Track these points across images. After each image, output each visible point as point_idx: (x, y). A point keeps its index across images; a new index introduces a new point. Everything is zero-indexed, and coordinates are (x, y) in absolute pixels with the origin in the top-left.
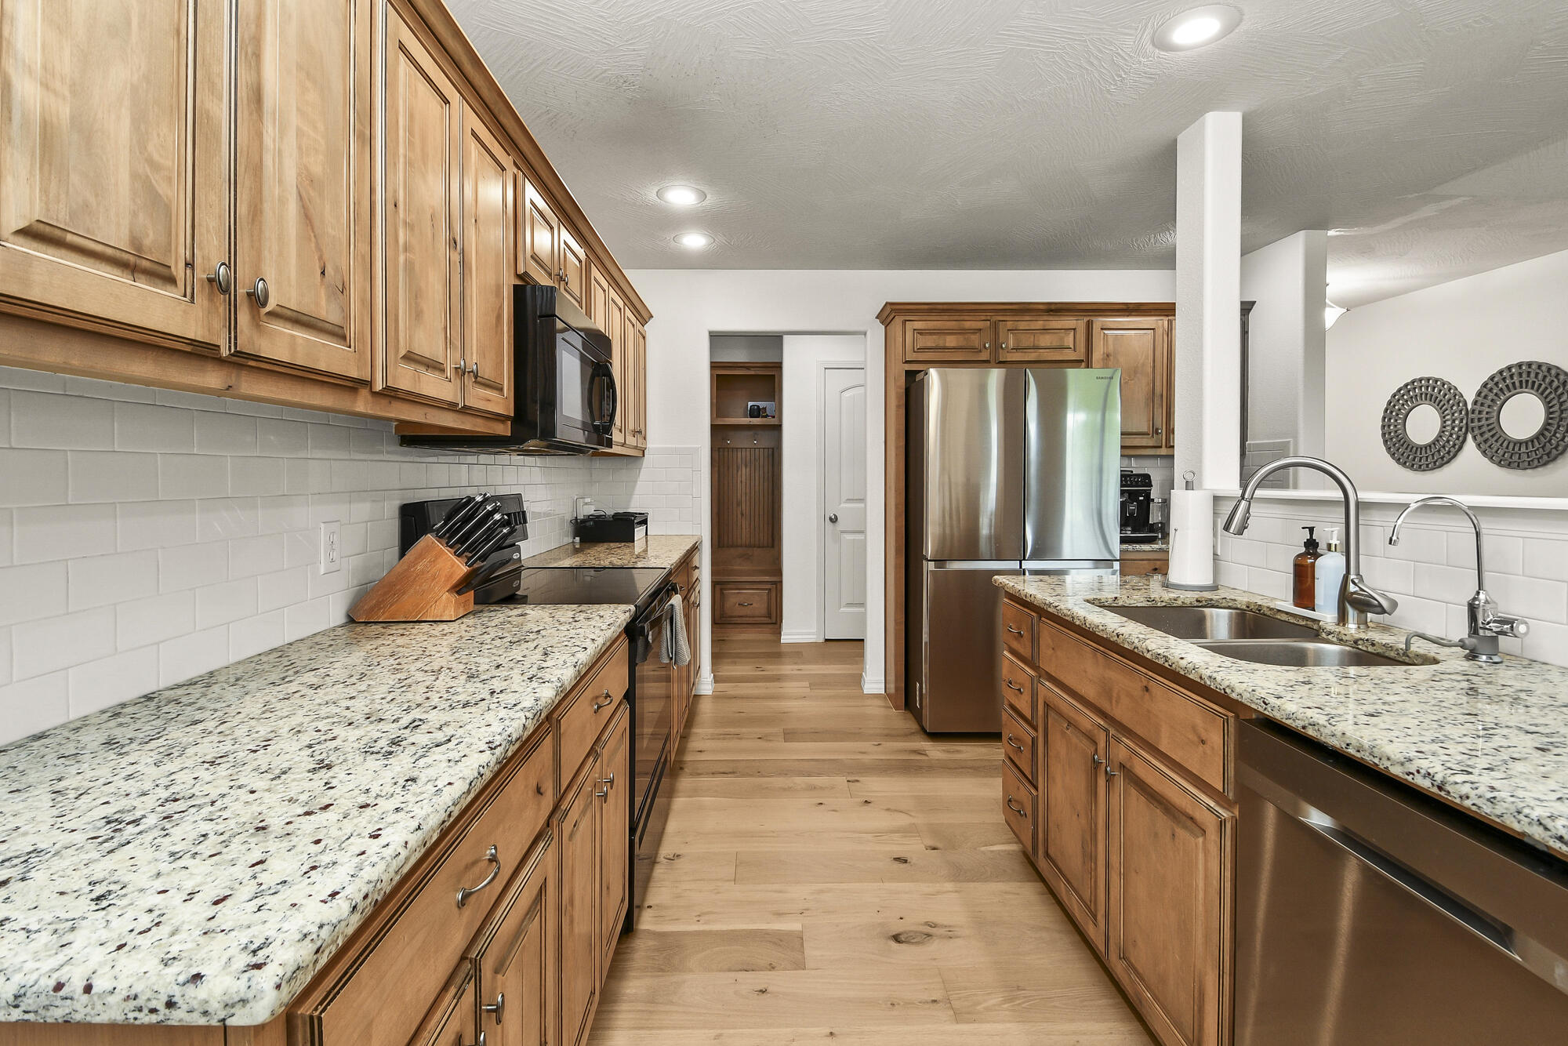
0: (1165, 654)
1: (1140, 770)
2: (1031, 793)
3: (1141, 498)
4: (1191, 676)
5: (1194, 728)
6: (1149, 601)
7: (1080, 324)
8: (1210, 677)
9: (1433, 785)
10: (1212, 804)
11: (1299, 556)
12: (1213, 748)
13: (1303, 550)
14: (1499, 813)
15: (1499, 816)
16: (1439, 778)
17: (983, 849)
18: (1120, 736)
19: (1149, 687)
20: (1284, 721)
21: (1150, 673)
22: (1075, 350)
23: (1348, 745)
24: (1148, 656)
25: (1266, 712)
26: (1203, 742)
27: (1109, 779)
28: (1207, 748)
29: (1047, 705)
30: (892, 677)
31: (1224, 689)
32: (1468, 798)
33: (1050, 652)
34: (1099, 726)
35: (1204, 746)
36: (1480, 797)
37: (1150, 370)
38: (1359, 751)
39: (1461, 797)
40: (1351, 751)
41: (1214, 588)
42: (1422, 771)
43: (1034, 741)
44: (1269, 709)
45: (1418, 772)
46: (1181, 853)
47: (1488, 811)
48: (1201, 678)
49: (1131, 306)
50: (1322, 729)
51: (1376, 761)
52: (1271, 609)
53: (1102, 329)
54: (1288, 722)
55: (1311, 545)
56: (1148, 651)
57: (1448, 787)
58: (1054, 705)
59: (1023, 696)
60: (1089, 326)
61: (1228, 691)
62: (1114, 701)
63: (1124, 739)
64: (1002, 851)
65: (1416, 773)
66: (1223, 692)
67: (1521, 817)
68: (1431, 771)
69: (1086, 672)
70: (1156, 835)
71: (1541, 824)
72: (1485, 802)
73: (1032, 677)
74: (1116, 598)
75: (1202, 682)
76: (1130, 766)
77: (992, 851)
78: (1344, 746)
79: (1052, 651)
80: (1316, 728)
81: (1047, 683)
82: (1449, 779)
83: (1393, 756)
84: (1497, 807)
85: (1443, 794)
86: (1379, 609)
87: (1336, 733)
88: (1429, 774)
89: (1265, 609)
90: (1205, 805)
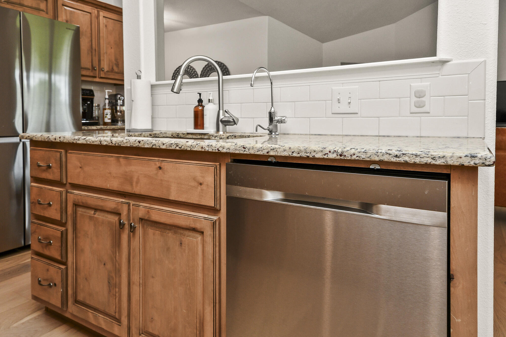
0: (175, 143)
1: (155, 217)
2: (60, 268)
3: (89, 103)
4: (195, 149)
5: (194, 179)
8: (208, 146)
9: (337, 155)
10: (206, 216)
12: (207, 185)
14: (368, 156)
15: (368, 157)
16: (340, 151)
17: (15, 325)
18: (138, 203)
19: (162, 167)
20: (255, 153)
21: (161, 159)
23: (293, 152)
24: (164, 147)
25: (245, 153)
26: (201, 184)
27: (132, 229)
28: (204, 187)
29: (76, 205)
31: (218, 149)
32: (354, 155)
33: (78, 170)
34: (122, 203)
35: (202, 186)
36: (360, 152)
38: (299, 153)
39: (351, 156)
40: (295, 155)
42: (332, 151)
43: (64, 234)
44: (247, 150)
45: (330, 152)
46: (187, 251)
47: (364, 157)
48: (202, 148)
50: (278, 150)
51: (308, 155)
54: (258, 153)
55: (200, 101)
56: (164, 144)
57: (345, 154)
58: (82, 203)
59: (52, 207)
61: (220, 149)
62: (134, 184)
63: (141, 204)
64: (31, 319)
65: (329, 153)
66: (217, 151)
67: (379, 154)
68: (335, 149)
69: (110, 173)
70: (168, 249)
71: (387, 153)
72: (362, 153)
73: (61, 193)
75: (203, 150)
76: (148, 217)
77: (23, 323)
78: (290, 154)
79: (80, 169)
80: (275, 150)
81: (75, 191)
82: (344, 150)
83: (316, 149)
84: (368, 154)
85: (342, 158)
87: (286, 149)
88: (335, 151)
90: (203, 218)
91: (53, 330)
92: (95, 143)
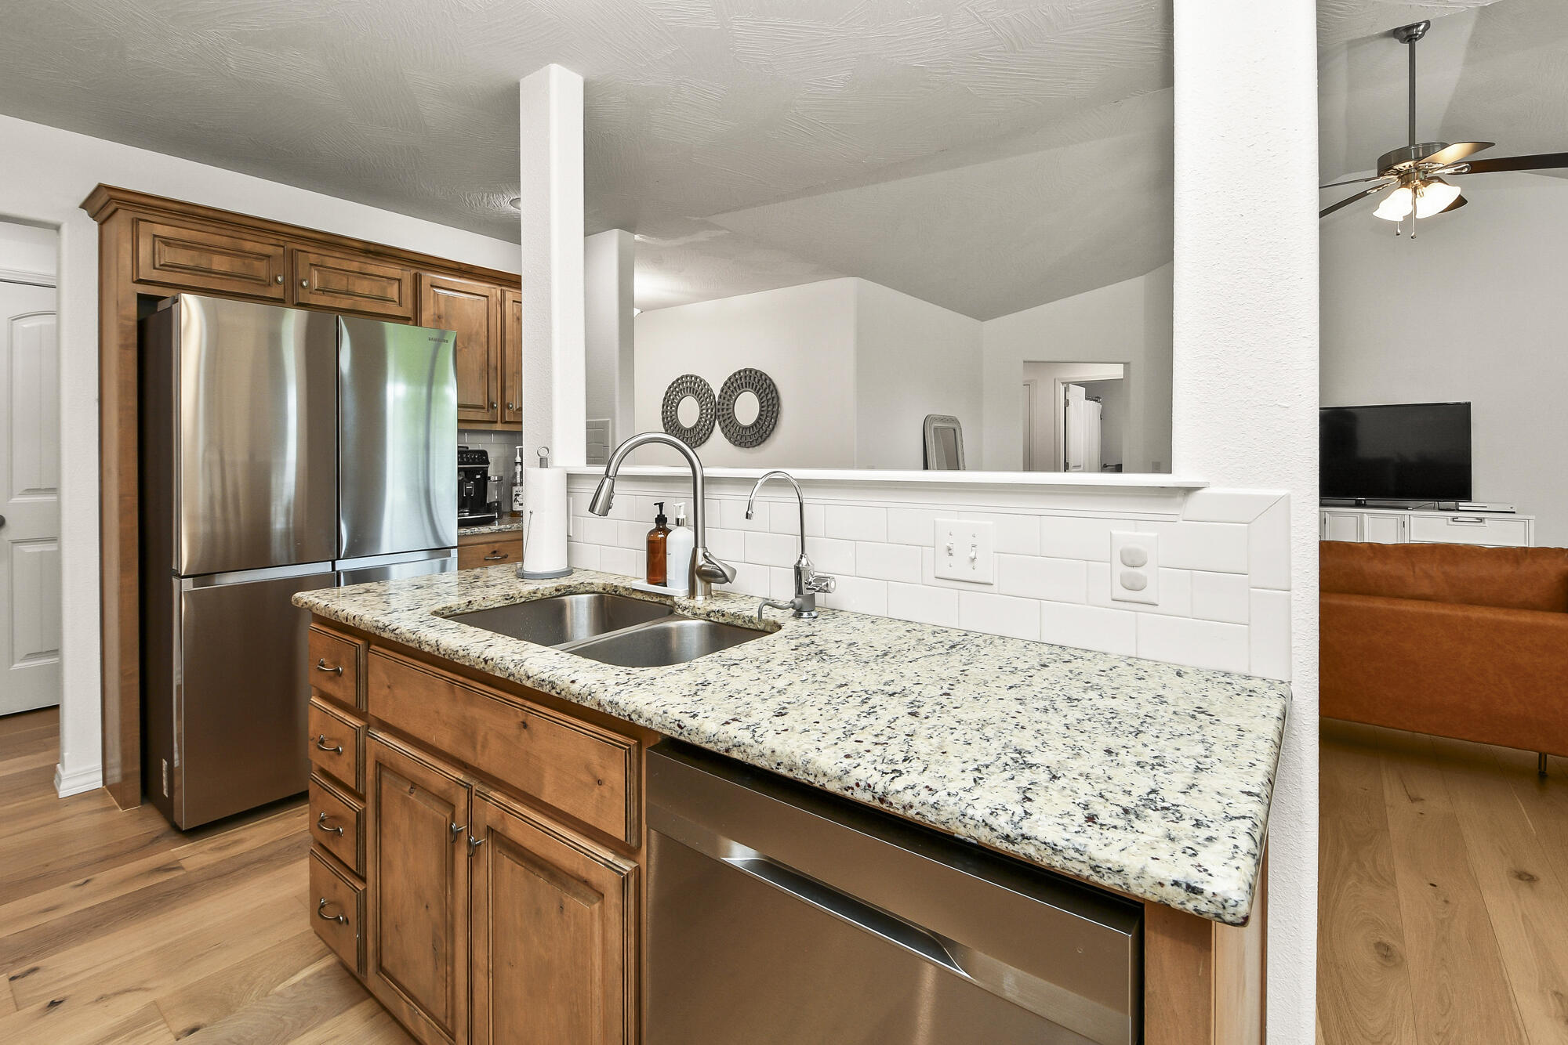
0: (551, 679)
1: (516, 831)
2: (355, 889)
3: (478, 477)
4: (586, 704)
5: (588, 767)
6: (507, 599)
7: (407, 275)
8: (611, 702)
9: (874, 797)
10: (610, 857)
11: (651, 532)
12: (612, 788)
13: (654, 526)
14: (943, 819)
15: (943, 823)
16: (879, 789)
17: (279, 988)
18: (486, 790)
19: (528, 723)
20: (703, 745)
21: (529, 704)
22: (400, 304)
23: (779, 764)
24: (529, 684)
25: (682, 738)
26: (600, 783)
27: (473, 851)
28: (605, 789)
29: (380, 765)
30: (115, 758)
31: (629, 715)
32: (911, 807)
33: (386, 691)
34: (458, 782)
35: (602, 788)
36: (924, 804)
37: (484, 340)
38: (791, 770)
39: (904, 807)
40: (783, 771)
41: (569, 572)
42: (862, 784)
43: (360, 817)
44: (686, 734)
45: (858, 785)
46: (572, 929)
47: (933, 820)
48: (599, 704)
49: (464, 267)
50: (748, 750)
51: (811, 779)
52: (627, 589)
53: (432, 286)
54: (708, 746)
55: (661, 520)
56: (529, 678)
57: (890, 799)
58: (391, 764)
59: (342, 757)
60: (417, 280)
61: (634, 717)
62: (479, 747)
63: (492, 793)
64: (311, 976)
65: (855, 787)
66: (627, 719)
67: (967, 820)
68: (870, 781)
69: (437, 712)
70: (538, 912)
71: (986, 824)
72: (930, 809)
73: (356, 731)
74: (470, 602)
75: (601, 710)
76: (503, 829)
77: (294, 985)
78: (774, 766)
79: (388, 690)
80: (742, 749)
81: (380, 735)
82: (889, 788)
83: (829, 771)
84: (941, 813)
85: (884, 806)
86: (723, 579)
87: (764, 752)
88: (869, 786)
89: (621, 590)
90: (603, 861)
91: (344, 1011)
92: (411, 644)
